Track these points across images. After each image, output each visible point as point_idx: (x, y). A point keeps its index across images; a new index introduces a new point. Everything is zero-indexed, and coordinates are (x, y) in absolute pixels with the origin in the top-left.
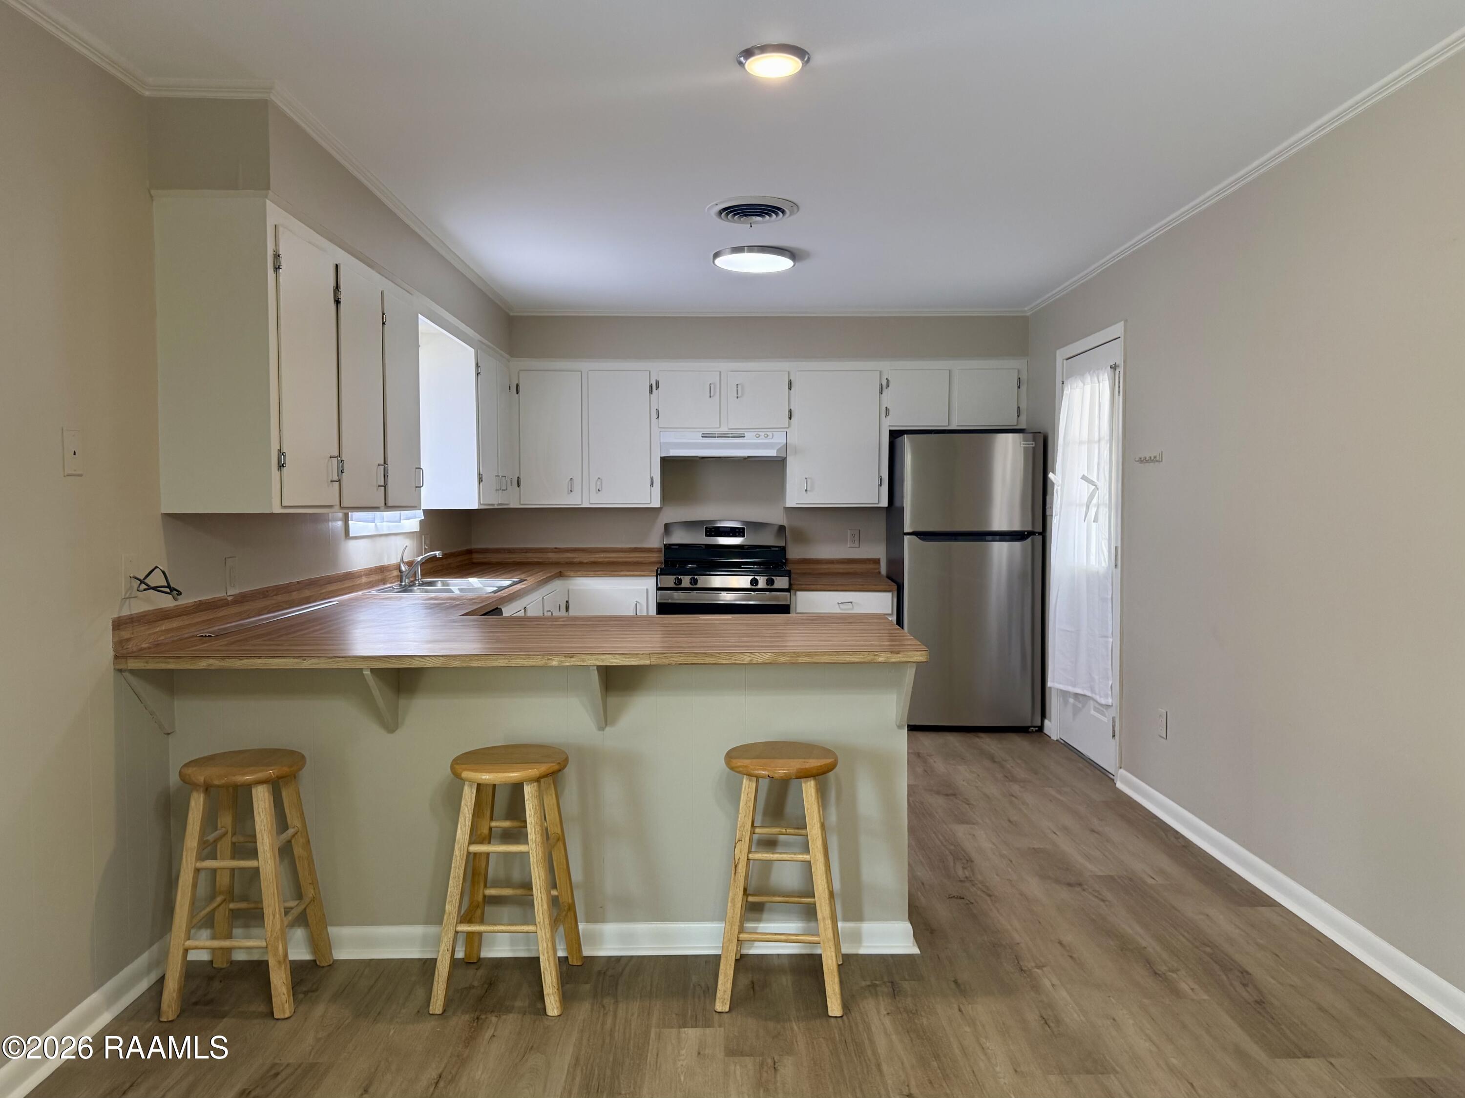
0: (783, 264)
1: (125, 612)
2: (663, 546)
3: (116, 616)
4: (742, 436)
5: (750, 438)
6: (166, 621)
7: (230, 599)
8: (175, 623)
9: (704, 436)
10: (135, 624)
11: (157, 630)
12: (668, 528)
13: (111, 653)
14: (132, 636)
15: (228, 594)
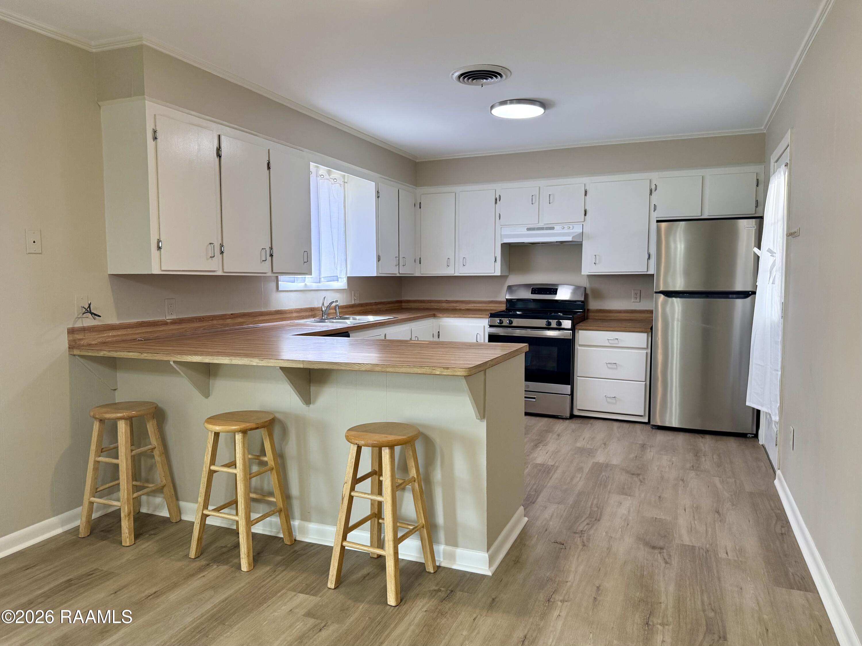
0: (536, 111)
1: (79, 324)
2: (505, 300)
3: (71, 326)
4: (553, 228)
5: (558, 229)
6: (113, 331)
7: (168, 321)
8: (119, 333)
9: (528, 229)
10: (86, 332)
11: (105, 335)
12: (510, 288)
13: (67, 346)
14: (84, 338)
15: (167, 318)
